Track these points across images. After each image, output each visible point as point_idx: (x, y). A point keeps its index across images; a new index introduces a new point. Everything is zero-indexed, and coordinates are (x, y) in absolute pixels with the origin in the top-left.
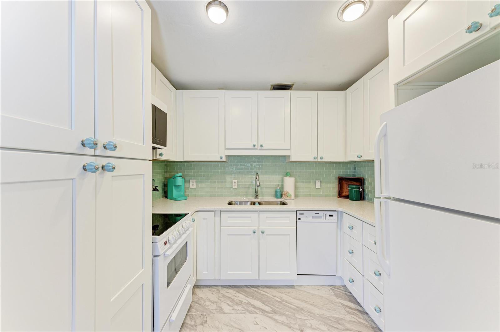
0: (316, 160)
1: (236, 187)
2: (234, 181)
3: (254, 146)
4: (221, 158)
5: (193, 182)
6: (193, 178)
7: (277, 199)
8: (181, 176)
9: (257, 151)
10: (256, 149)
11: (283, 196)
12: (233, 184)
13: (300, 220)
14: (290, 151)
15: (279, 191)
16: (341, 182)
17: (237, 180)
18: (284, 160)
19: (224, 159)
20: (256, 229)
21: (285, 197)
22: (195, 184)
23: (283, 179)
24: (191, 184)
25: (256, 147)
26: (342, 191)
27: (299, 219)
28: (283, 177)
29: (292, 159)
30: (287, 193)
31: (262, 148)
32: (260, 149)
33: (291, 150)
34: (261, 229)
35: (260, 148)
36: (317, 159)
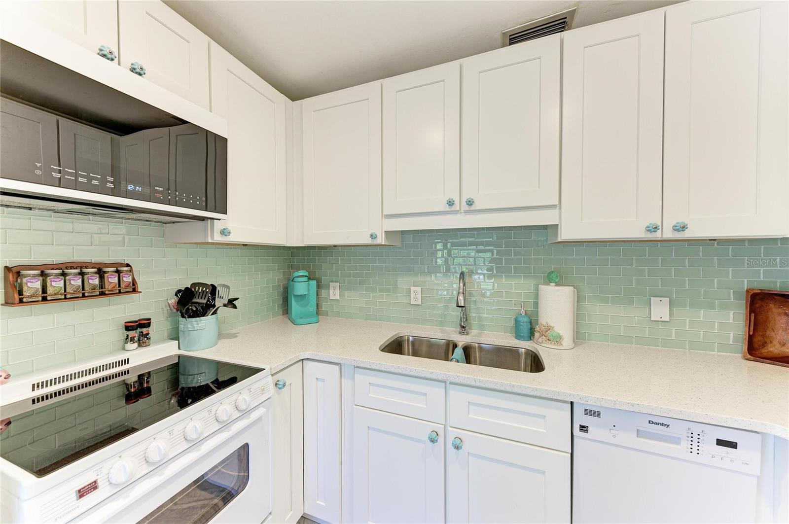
0: (658, 235)
1: (419, 302)
2: (413, 288)
3: (451, 203)
4: (373, 236)
5: (334, 288)
6: (334, 279)
7: (517, 341)
8: (306, 276)
9: (458, 215)
10: (456, 212)
11: (537, 335)
12: (413, 295)
13: (587, 431)
14: (557, 211)
15: (526, 319)
16: (760, 307)
17: (420, 288)
18: (545, 239)
19: (381, 240)
20: (440, 429)
21: (540, 340)
22: (338, 292)
23: (537, 289)
24: (331, 291)
25: (456, 207)
26: (764, 336)
27: (583, 428)
28: (538, 285)
29: (565, 235)
30: (549, 328)
31: (473, 208)
32: (467, 212)
33: (560, 209)
34: (453, 433)
35: (467, 208)
36: (659, 232)
